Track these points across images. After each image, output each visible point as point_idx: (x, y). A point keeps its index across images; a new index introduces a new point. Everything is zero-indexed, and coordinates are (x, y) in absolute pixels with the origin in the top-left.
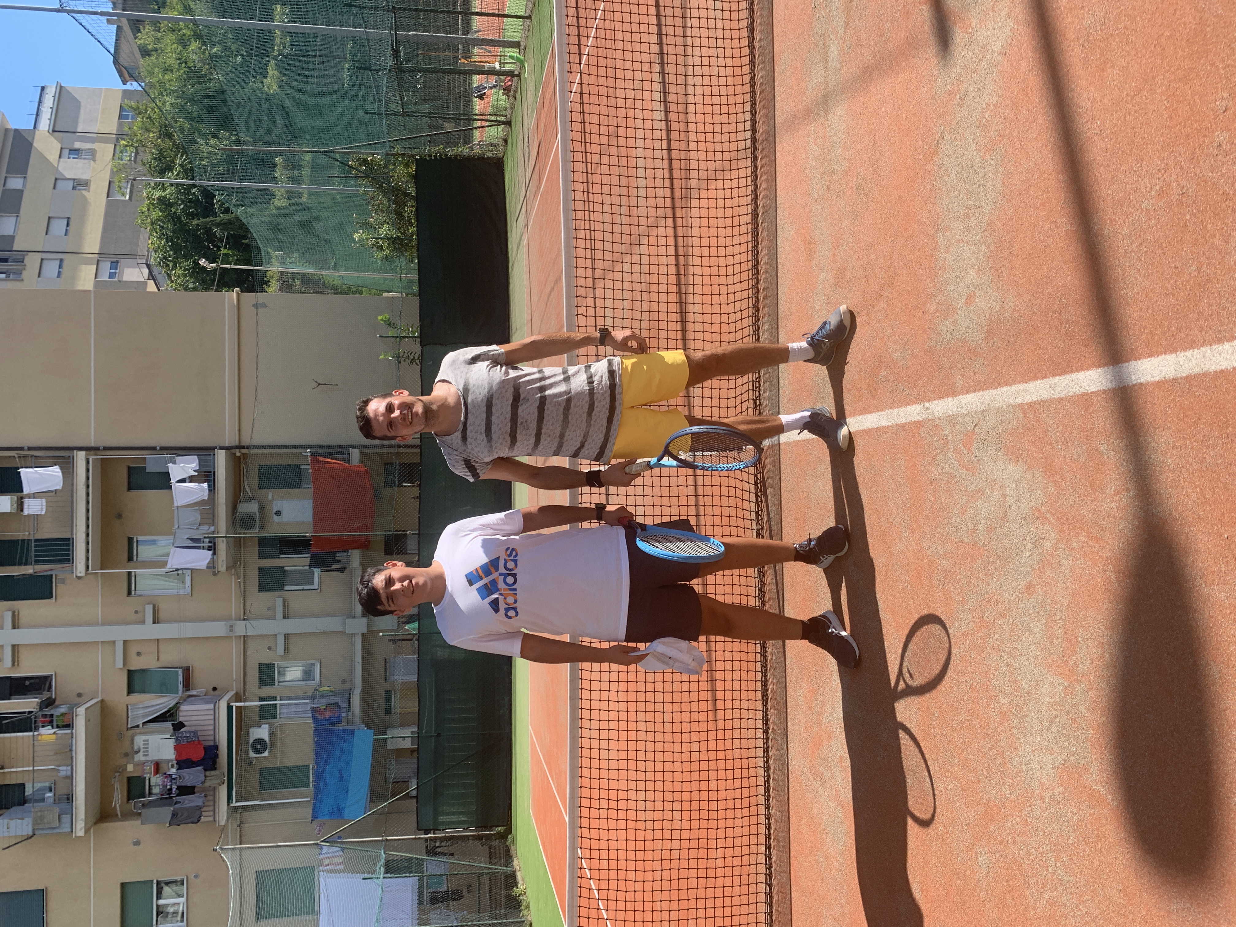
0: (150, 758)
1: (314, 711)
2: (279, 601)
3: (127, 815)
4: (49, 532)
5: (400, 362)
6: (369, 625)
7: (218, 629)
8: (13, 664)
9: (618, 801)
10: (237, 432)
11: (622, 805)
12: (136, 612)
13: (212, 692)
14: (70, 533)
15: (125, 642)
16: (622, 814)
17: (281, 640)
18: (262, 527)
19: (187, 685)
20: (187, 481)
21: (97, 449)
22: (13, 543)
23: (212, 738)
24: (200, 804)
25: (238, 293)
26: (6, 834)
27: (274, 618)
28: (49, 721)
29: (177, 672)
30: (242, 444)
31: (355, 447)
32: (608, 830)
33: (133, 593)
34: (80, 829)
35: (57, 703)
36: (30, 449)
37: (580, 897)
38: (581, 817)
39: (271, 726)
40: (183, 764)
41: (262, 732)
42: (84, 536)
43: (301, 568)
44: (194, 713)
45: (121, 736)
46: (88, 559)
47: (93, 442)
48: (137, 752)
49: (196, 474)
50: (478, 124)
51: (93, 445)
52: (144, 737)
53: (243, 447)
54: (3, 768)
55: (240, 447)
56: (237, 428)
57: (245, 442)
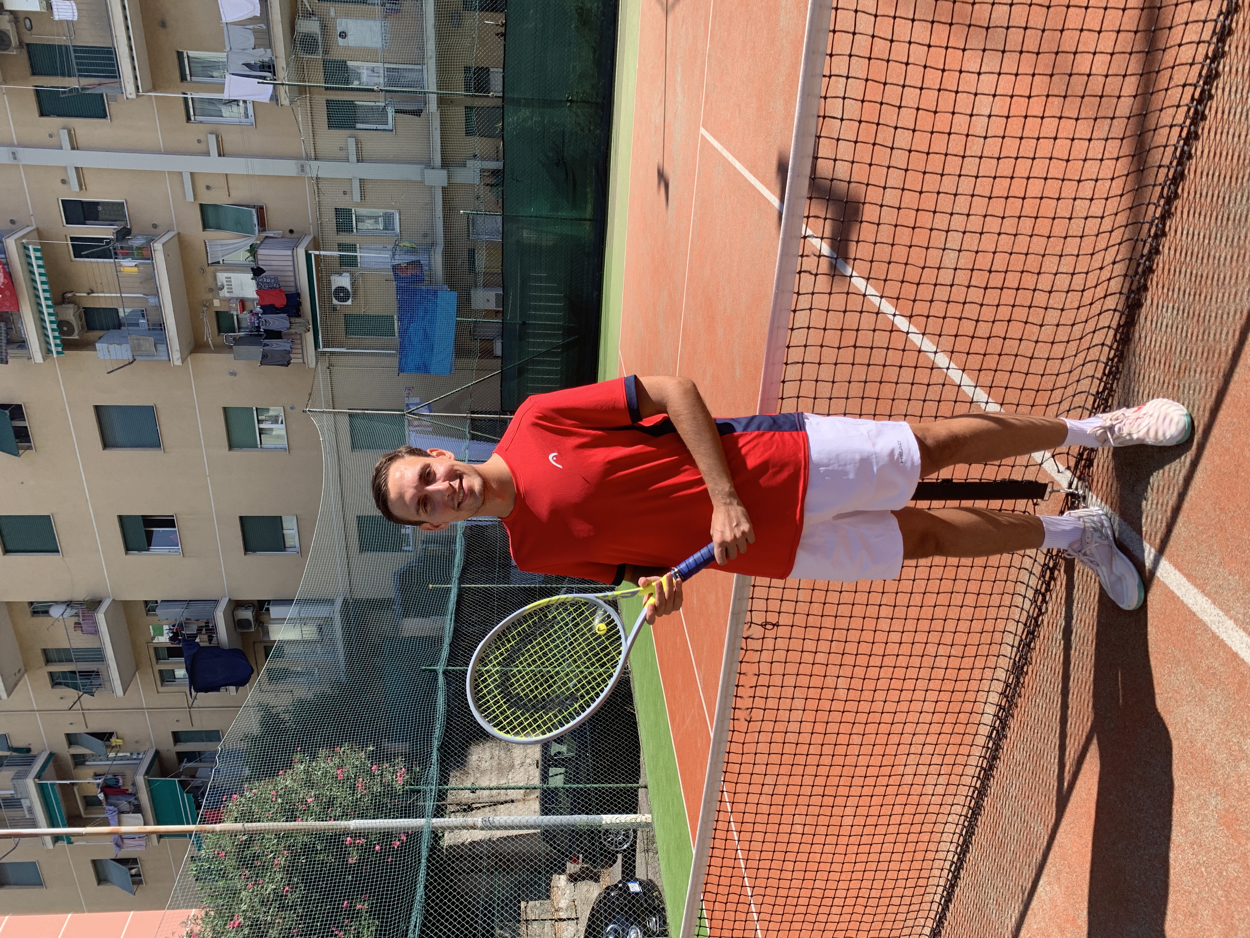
0: (234, 295)
1: (395, 268)
2: (352, 142)
3: (220, 348)
4: (89, 39)
6: (449, 177)
7: (289, 168)
8: (81, 188)
12: (199, 142)
13: (288, 235)
14: (110, 42)
15: (192, 174)
17: (356, 185)
18: (326, 52)
19: (262, 224)
22: (51, 48)
23: (293, 284)
24: (289, 348)
26: (108, 358)
27: (347, 160)
28: (128, 253)
29: (251, 211)
33: (192, 118)
34: (176, 357)
35: (133, 232)
39: (352, 275)
40: (266, 307)
41: (343, 281)
42: (127, 49)
43: (373, 104)
44: (272, 258)
45: (203, 271)
46: (135, 77)
48: (222, 288)
52: (225, 275)
54: (93, 292)
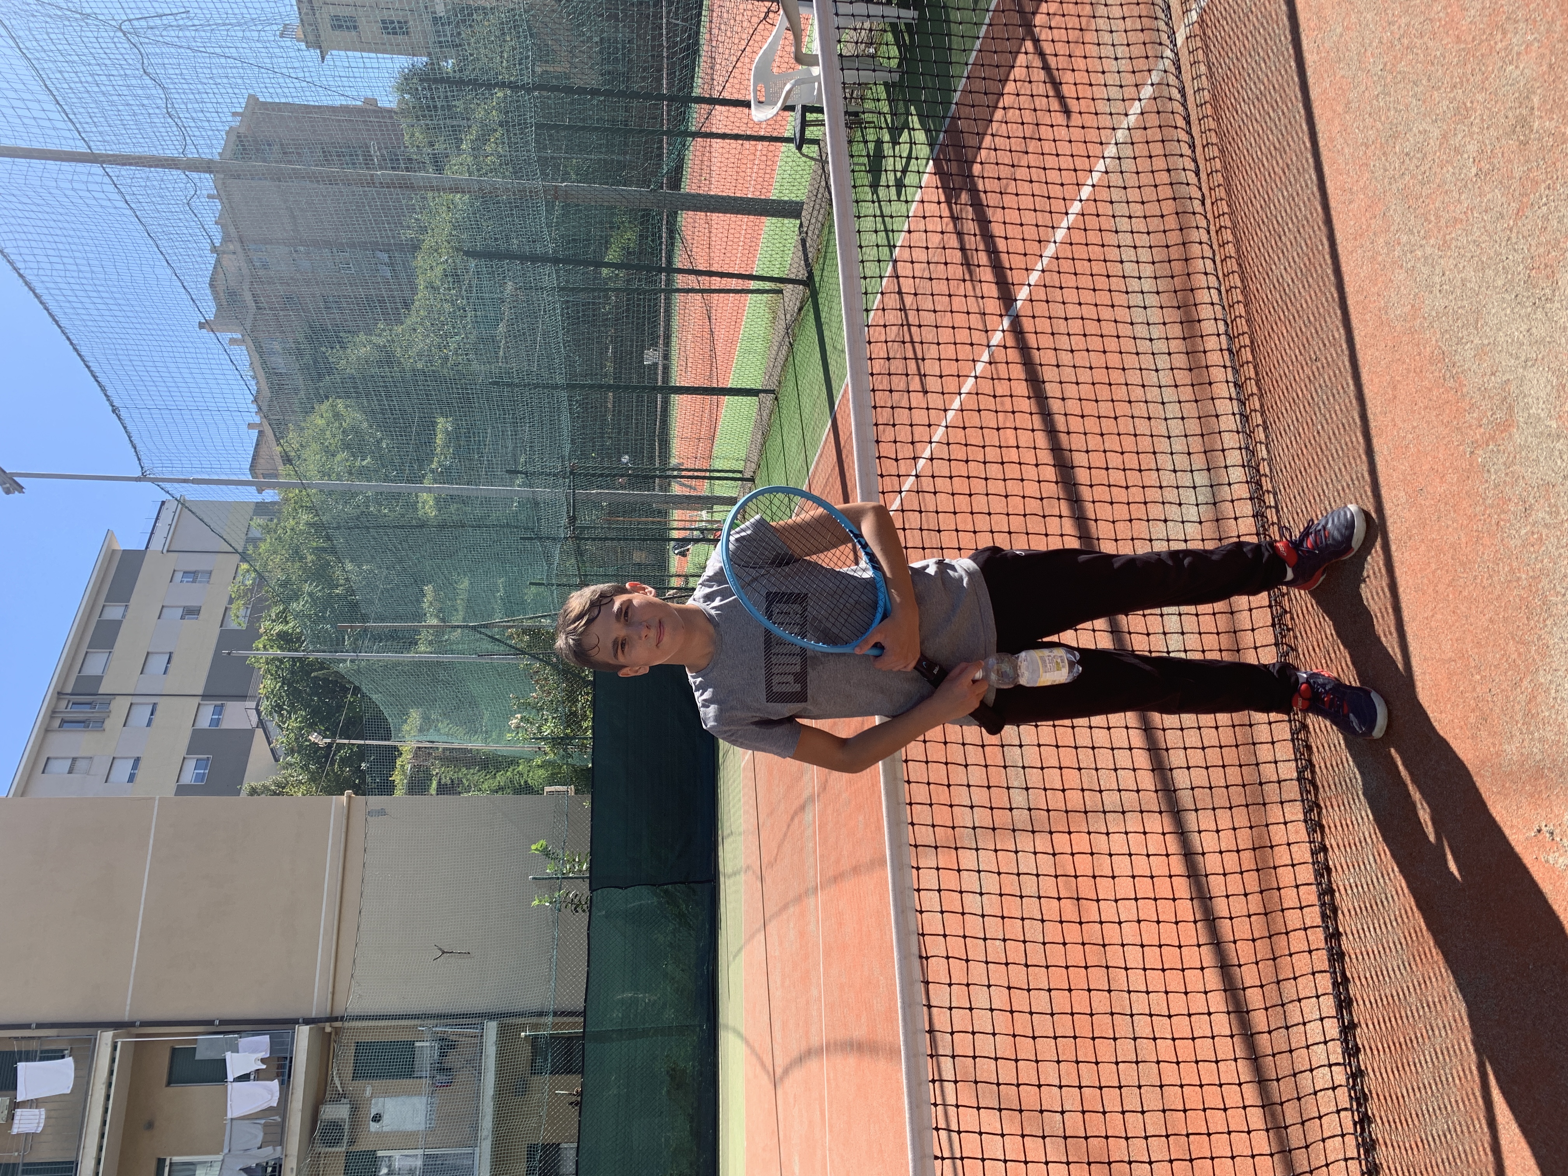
4: (47, 1153)
5: (559, 909)
10: (330, 996)
14: (74, 1154)
18: (352, 1142)
20: (252, 1077)
21: (131, 1024)
25: (349, 797)
30: (335, 1014)
31: (491, 1016)
36: (40, 1026)
47: (127, 1014)
49: (264, 1067)
51: (126, 1018)
53: (336, 1019)
55: (332, 1019)
56: (330, 990)
57: (338, 1012)
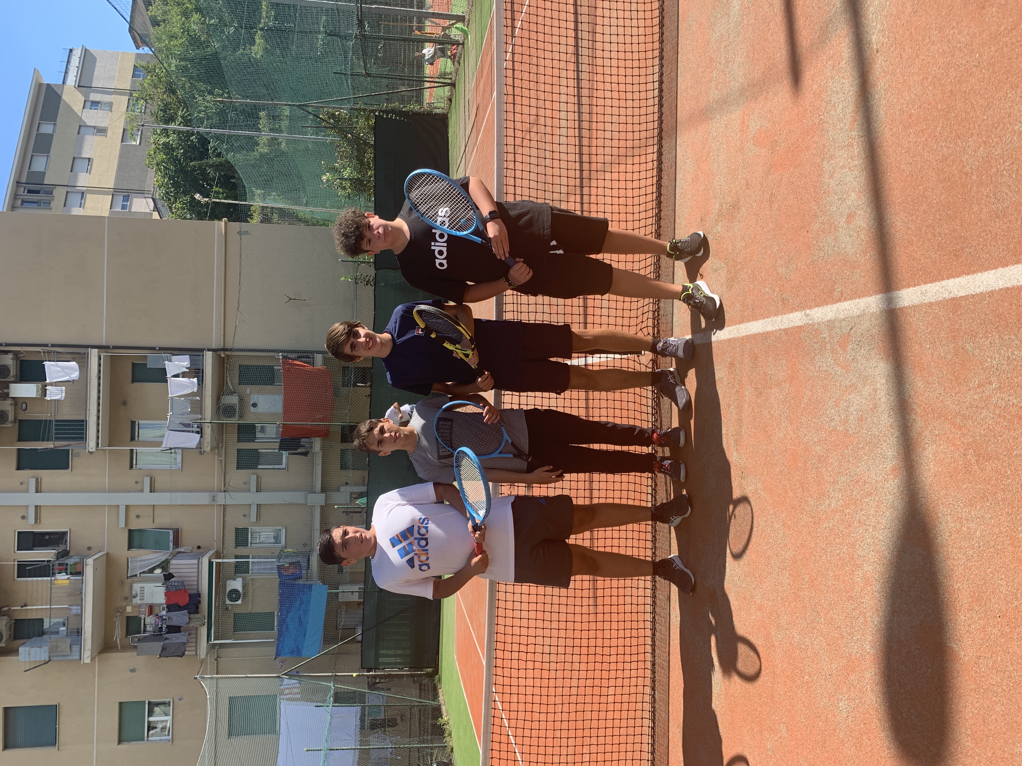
0: (144, 602)
1: (279, 568)
2: (254, 478)
3: (125, 648)
4: (67, 414)
5: (357, 283)
6: (327, 499)
7: (203, 498)
8: (36, 522)
9: (527, 645)
10: (222, 337)
11: (531, 648)
12: (137, 482)
13: (196, 550)
14: (84, 416)
15: (127, 507)
16: (530, 657)
17: (254, 509)
18: (241, 417)
19: (177, 543)
20: (181, 376)
21: (107, 347)
22: (39, 422)
23: (196, 587)
24: (185, 641)
25: (225, 223)
26: (27, 659)
27: (249, 491)
28: (64, 569)
29: (169, 532)
30: (226, 347)
31: (318, 352)
32: (519, 669)
33: (134, 466)
34: (87, 658)
35: (70, 555)
36: (53, 346)
37: (493, 725)
38: (496, 658)
39: (244, 580)
40: (171, 608)
41: (237, 584)
42: (96, 418)
43: (272, 451)
44: (181, 566)
45: (123, 582)
46: (98, 438)
47: (104, 341)
48: (135, 597)
49: (188, 370)
50: (427, 85)
51: (104, 344)
52: (140, 585)
53: (227, 350)
54: (26, 605)
55: (224, 350)
56: (222, 333)
57: (229, 346)
